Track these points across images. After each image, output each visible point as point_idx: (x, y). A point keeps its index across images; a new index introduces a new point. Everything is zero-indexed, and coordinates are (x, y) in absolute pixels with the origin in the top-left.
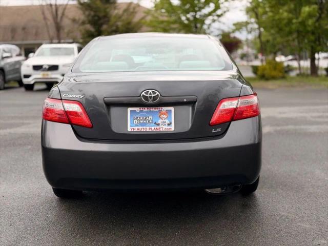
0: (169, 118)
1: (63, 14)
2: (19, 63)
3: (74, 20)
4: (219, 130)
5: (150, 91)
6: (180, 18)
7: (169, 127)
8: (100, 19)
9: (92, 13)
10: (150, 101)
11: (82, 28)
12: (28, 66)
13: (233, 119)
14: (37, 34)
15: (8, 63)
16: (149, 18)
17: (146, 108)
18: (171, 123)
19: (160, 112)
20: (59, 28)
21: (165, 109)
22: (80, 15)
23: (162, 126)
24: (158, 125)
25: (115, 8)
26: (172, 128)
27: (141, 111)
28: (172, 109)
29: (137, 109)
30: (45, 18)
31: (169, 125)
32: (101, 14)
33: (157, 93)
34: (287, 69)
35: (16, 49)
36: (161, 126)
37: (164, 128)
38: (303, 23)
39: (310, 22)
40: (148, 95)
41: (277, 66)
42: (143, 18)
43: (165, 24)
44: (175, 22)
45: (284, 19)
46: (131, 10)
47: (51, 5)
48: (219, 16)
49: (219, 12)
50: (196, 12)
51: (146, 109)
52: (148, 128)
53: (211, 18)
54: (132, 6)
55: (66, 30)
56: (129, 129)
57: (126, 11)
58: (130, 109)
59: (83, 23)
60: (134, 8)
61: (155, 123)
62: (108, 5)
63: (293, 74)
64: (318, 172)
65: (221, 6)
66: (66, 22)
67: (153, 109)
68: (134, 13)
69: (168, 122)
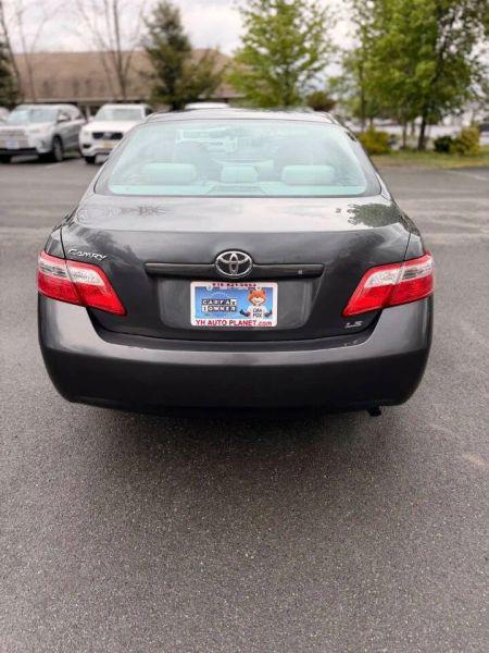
0: (268, 302)
1: (128, 65)
2: (78, 128)
3: (142, 74)
4: (358, 324)
5: (234, 254)
6: (267, 72)
7: (267, 320)
8: (172, 71)
9: (163, 64)
10: (233, 274)
11: (151, 82)
12: (87, 134)
13: (387, 305)
14: (102, 89)
15: (66, 128)
16: (229, 72)
17: (225, 284)
18: (271, 313)
19: (251, 290)
20: (123, 83)
21: (260, 286)
22: (148, 66)
23: (255, 318)
24: (247, 315)
25: (190, 57)
26: (273, 321)
27: (216, 289)
28: (274, 286)
29: (208, 285)
30: (107, 70)
31: (268, 315)
32: (173, 66)
33: (247, 258)
34: (390, 140)
35: (74, 111)
36: (252, 318)
37: (258, 322)
38: (416, 84)
39: (425, 84)
40: (230, 262)
41: (379, 137)
42: (223, 71)
43: (250, 80)
44: (262, 78)
45: (394, 80)
46: (209, 59)
47: (113, 52)
48: (316, 70)
49: (316, 65)
50: (288, 64)
51: (225, 286)
52: (228, 321)
53: (305, 72)
54: (211, 54)
55: (133, 87)
56: (194, 322)
57: (203, 60)
58: (194, 285)
59: (153, 77)
60: (213, 58)
61: (242, 312)
62: (180, 54)
63: (395, 148)
64: (466, 326)
65: (320, 56)
66: (132, 75)
67: (239, 286)
68: (212, 63)
69: (265, 310)
